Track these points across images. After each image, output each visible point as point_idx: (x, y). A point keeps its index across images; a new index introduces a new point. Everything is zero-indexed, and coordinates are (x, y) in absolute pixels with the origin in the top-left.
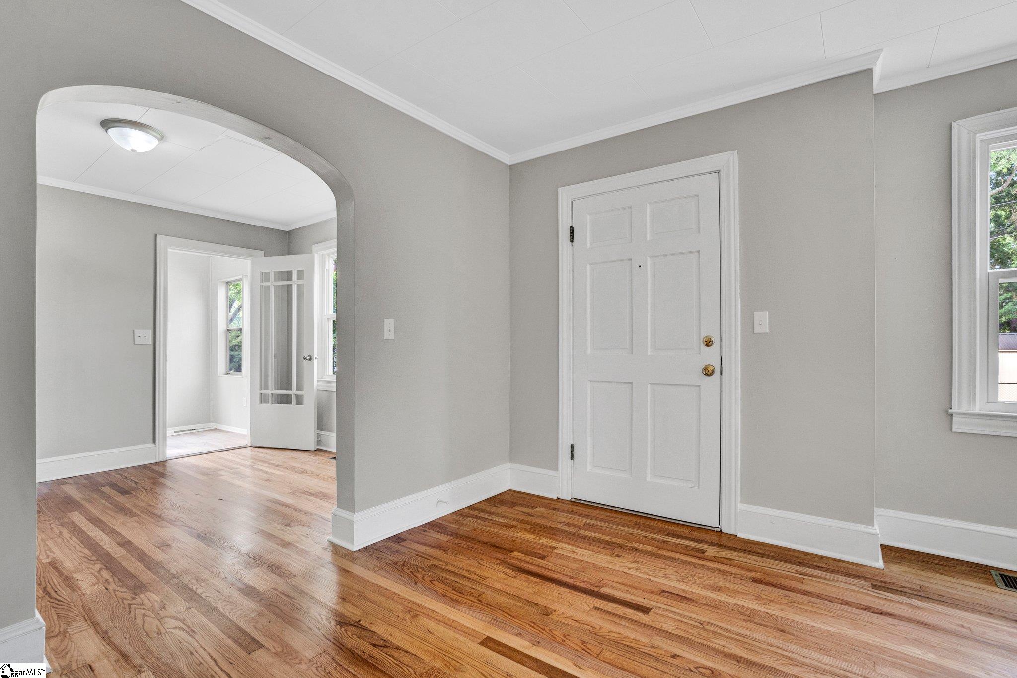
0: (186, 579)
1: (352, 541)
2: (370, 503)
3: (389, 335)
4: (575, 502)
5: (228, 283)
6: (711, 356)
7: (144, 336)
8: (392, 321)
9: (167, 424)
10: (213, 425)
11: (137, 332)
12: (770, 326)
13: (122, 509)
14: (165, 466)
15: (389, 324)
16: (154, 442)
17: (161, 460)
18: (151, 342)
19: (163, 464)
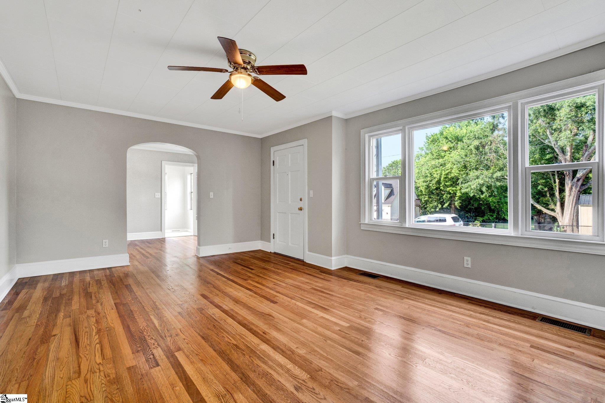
0: (158, 258)
1: (199, 254)
2: (203, 245)
3: (212, 197)
4: (275, 253)
5: (191, 174)
6: (301, 205)
7: (158, 195)
8: (212, 193)
9: (166, 228)
10: (186, 230)
11: (156, 194)
12: (313, 195)
13: (149, 247)
14: (165, 239)
15: (212, 194)
16: (161, 231)
17: (163, 237)
18: (160, 197)
19: (164, 238)
